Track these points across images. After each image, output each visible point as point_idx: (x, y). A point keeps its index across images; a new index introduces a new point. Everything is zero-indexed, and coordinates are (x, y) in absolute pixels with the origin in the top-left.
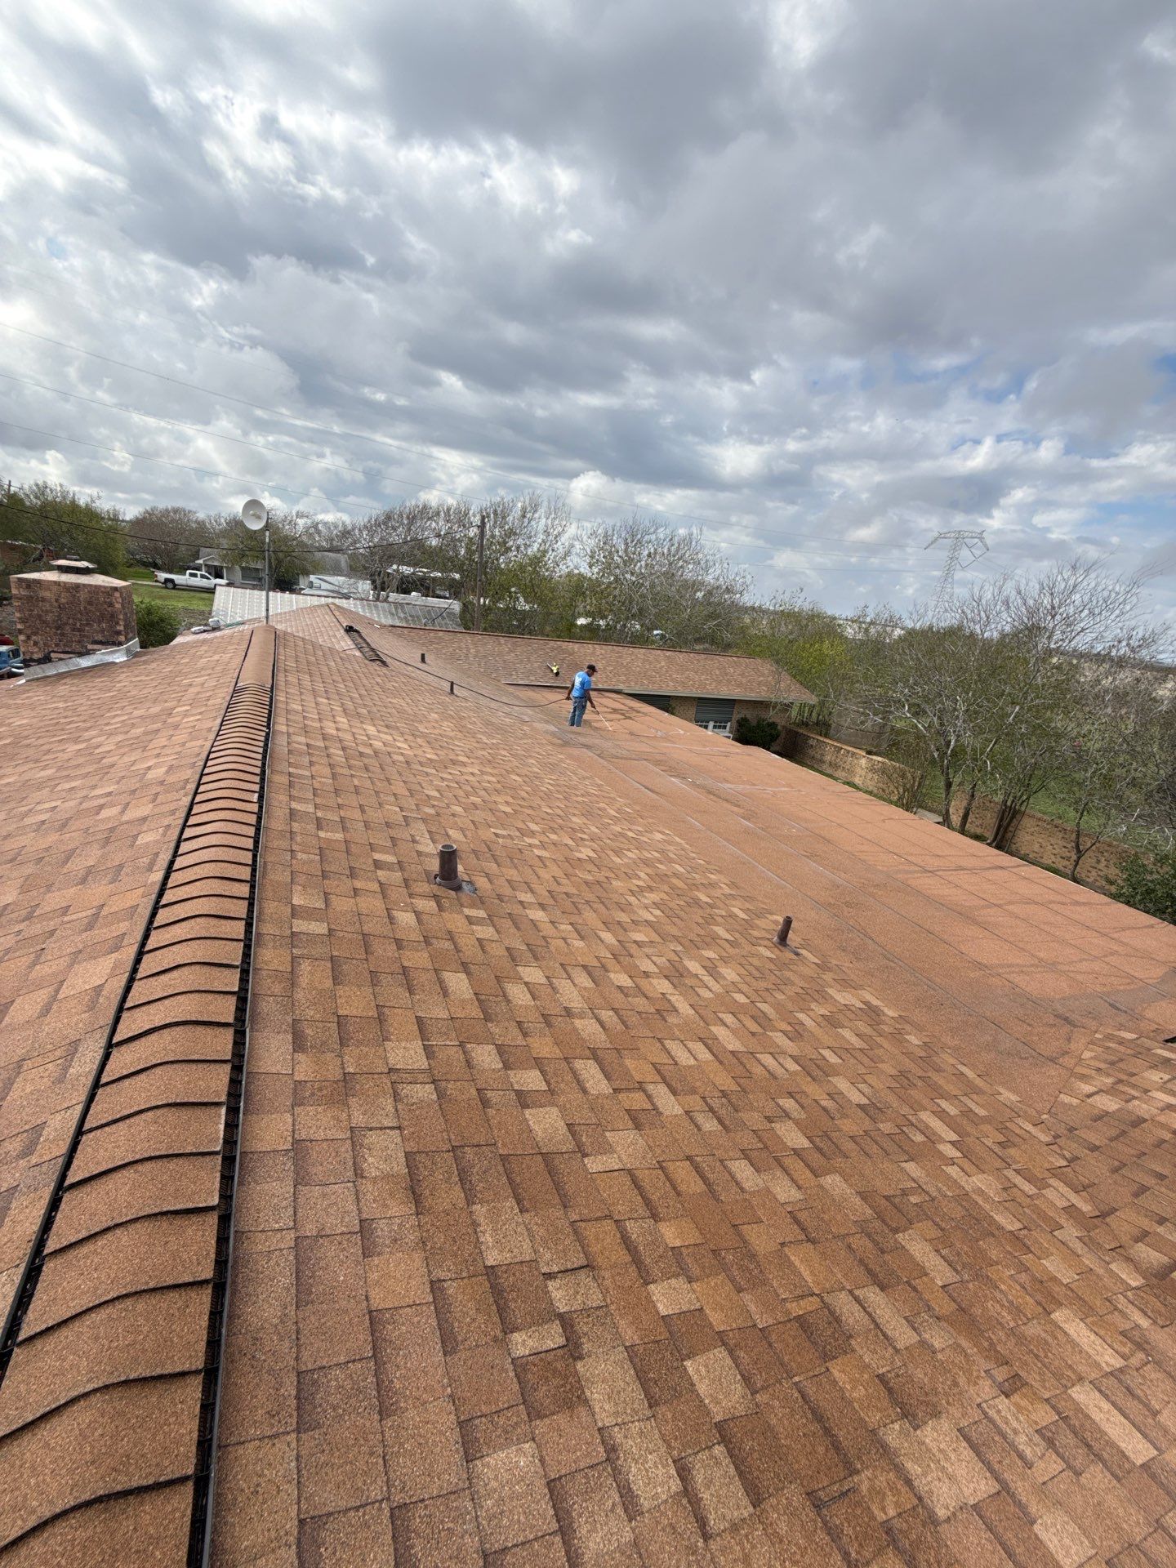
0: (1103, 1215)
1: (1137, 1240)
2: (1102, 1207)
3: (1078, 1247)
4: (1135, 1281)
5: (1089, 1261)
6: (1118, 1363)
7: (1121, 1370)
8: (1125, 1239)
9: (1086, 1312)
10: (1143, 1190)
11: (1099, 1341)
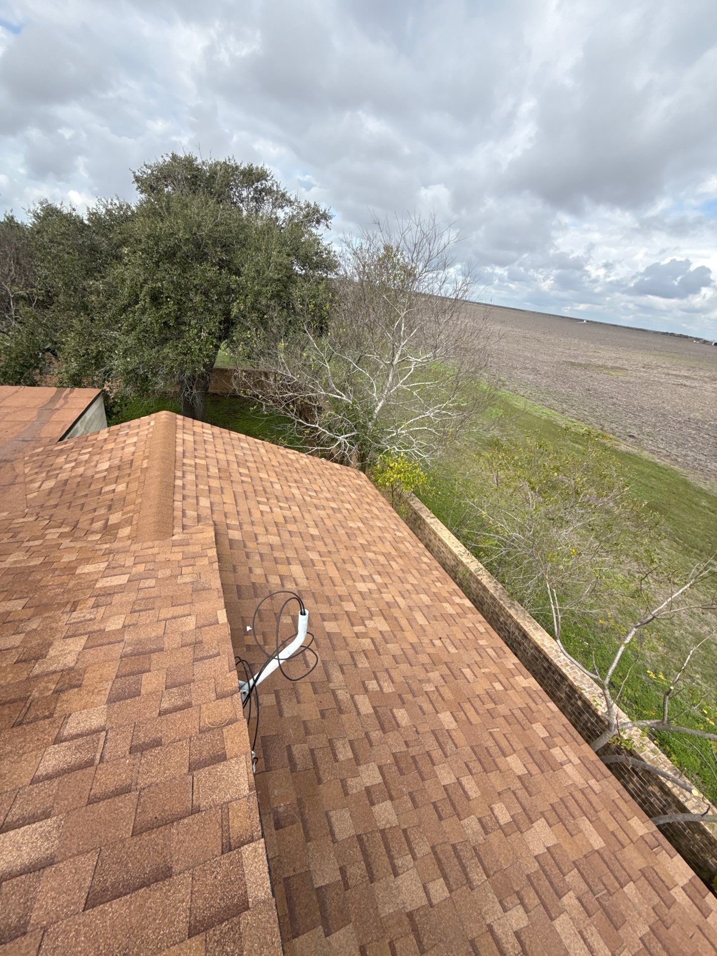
0: (75, 527)
1: (91, 524)
2: (73, 524)
3: (72, 544)
4: (98, 537)
5: (78, 545)
6: (106, 564)
7: (108, 565)
8: (87, 528)
9: (88, 561)
10: (83, 505)
11: (96, 565)
